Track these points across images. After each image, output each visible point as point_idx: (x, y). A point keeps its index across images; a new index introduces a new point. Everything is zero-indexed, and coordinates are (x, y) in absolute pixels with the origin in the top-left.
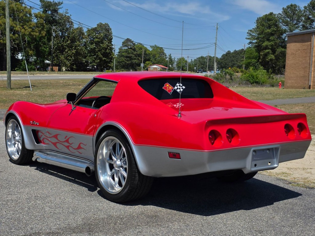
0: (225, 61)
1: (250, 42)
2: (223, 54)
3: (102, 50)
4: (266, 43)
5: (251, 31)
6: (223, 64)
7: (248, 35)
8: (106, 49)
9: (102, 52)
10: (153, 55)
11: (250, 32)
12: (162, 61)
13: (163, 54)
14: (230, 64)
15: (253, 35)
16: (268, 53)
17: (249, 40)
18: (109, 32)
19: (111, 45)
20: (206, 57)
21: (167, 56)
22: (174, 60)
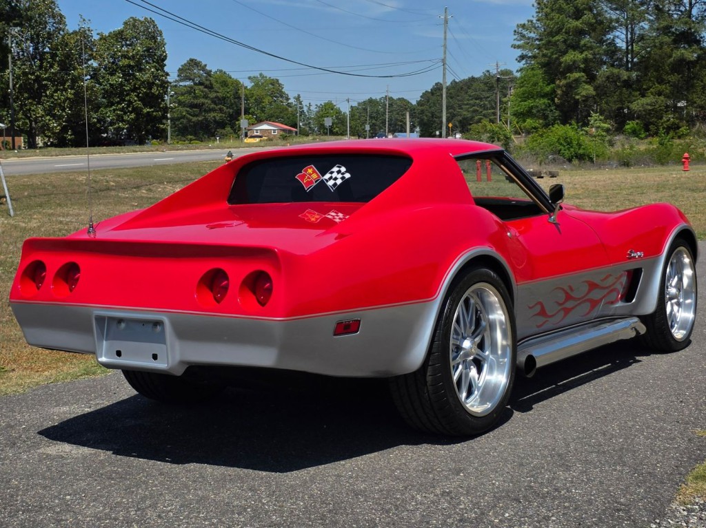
0: (430, 107)
1: (520, 57)
2: (424, 91)
3: (139, 88)
4: (571, 57)
5: (523, 26)
6: (426, 116)
7: (516, 37)
8: (150, 85)
9: (140, 93)
10: (255, 99)
11: (520, 29)
12: (281, 112)
13: (282, 97)
15: (529, 38)
16: (577, 80)
17: (520, 50)
18: (155, 41)
19: (162, 76)
20: (380, 99)
21: (290, 101)
22: (309, 109)
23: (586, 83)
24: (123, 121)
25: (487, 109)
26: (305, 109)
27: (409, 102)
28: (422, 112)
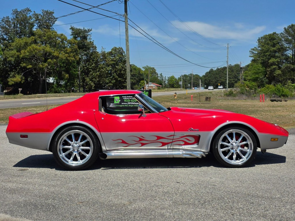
0: (209, 78)
1: (252, 60)
2: (206, 72)
3: (117, 71)
4: (272, 60)
5: (253, 49)
6: (207, 81)
7: (250, 53)
8: (121, 71)
9: (117, 73)
10: (146, 75)
11: (252, 50)
12: (155, 80)
13: (155, 74)
14: (214, 80)
15: (255, 53)
17: (252, 58)
18: (123, 55)
19: (125, 67)
20: (189, 75)
21: (158, 76)
22: (165, 78)
23: (278, 69)
24: (111, 83)
25: (231, 78)
26: (164, 78)
27: (199, 76)
28: (206, 79)
